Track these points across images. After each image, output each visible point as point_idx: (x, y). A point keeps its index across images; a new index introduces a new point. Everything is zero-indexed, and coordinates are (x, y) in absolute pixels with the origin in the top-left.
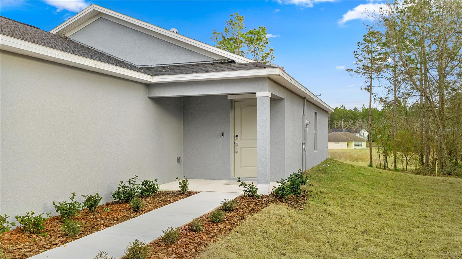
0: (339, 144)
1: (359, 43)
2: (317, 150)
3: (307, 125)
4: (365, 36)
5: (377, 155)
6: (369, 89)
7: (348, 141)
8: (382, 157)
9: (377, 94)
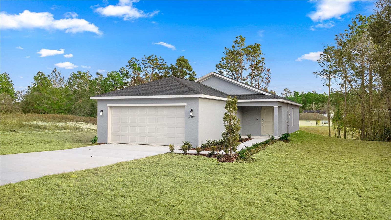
0: (310, 122)
1: (321, 54)
2: (293, 126)
3: (289, 115)
4: (325, 50)
5: (333, 129)
6: (328, 85)
7: (317, 120)
8: (337, 132)
9: (334, 89)
